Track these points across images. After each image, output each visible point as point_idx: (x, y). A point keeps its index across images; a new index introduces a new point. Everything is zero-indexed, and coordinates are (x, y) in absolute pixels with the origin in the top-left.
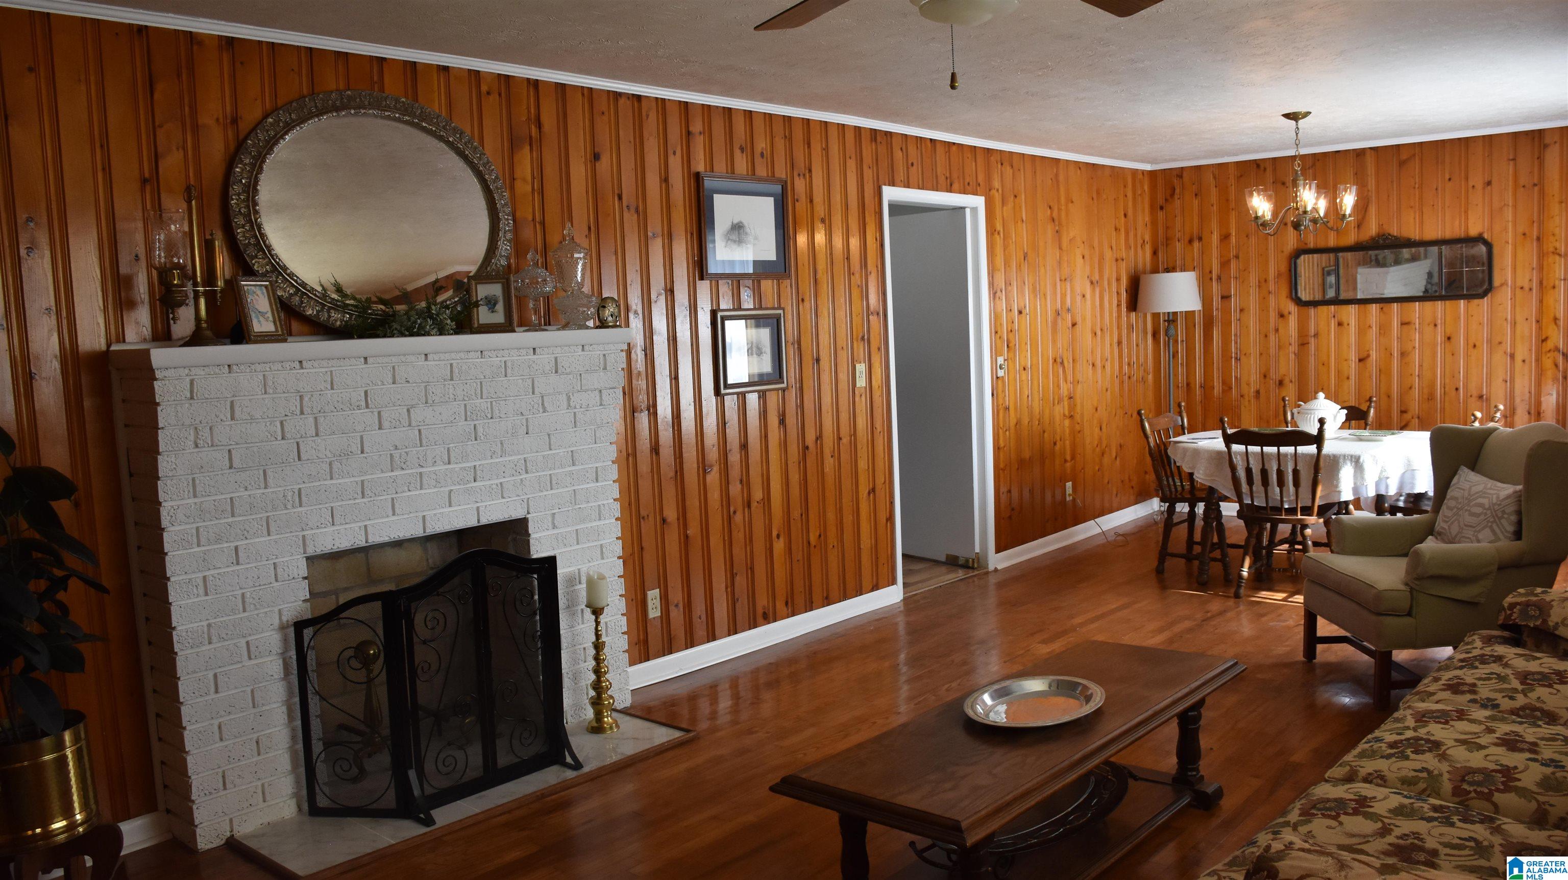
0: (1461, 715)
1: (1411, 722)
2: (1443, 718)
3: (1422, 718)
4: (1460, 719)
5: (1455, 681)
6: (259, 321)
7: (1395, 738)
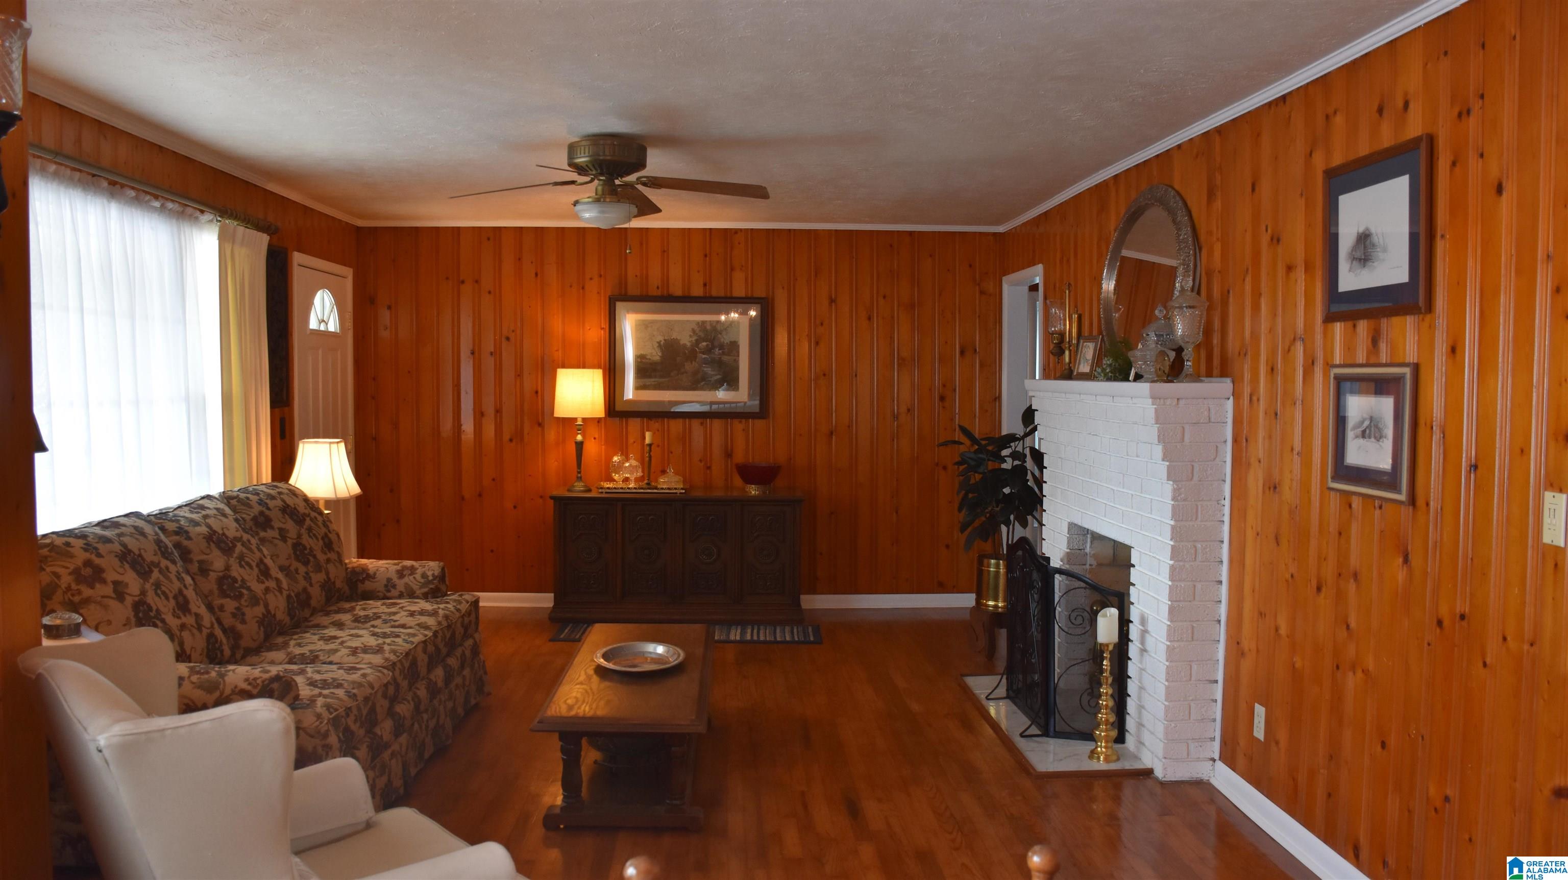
0: (354, 651)
1: (386, 647)
2: (366, 650)
3: (379, 650)
4: (356, 648)
5: (351, 672)
6: (1084, 366)
7: (397, 640)
